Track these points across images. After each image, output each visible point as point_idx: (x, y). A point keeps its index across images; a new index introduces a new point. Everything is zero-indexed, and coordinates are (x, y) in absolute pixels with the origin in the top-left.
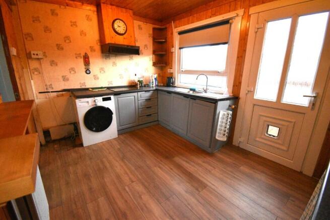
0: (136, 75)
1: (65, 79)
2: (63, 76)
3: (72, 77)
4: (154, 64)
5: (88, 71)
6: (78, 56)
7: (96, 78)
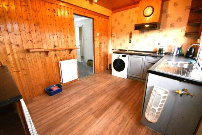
0: (159, 44)
1: (121, 45)
2: (120, 44)
3: (123, 44)
4: (187, 35)
5: (130, 41)
6: (127, 34)
7: (133, 45)
